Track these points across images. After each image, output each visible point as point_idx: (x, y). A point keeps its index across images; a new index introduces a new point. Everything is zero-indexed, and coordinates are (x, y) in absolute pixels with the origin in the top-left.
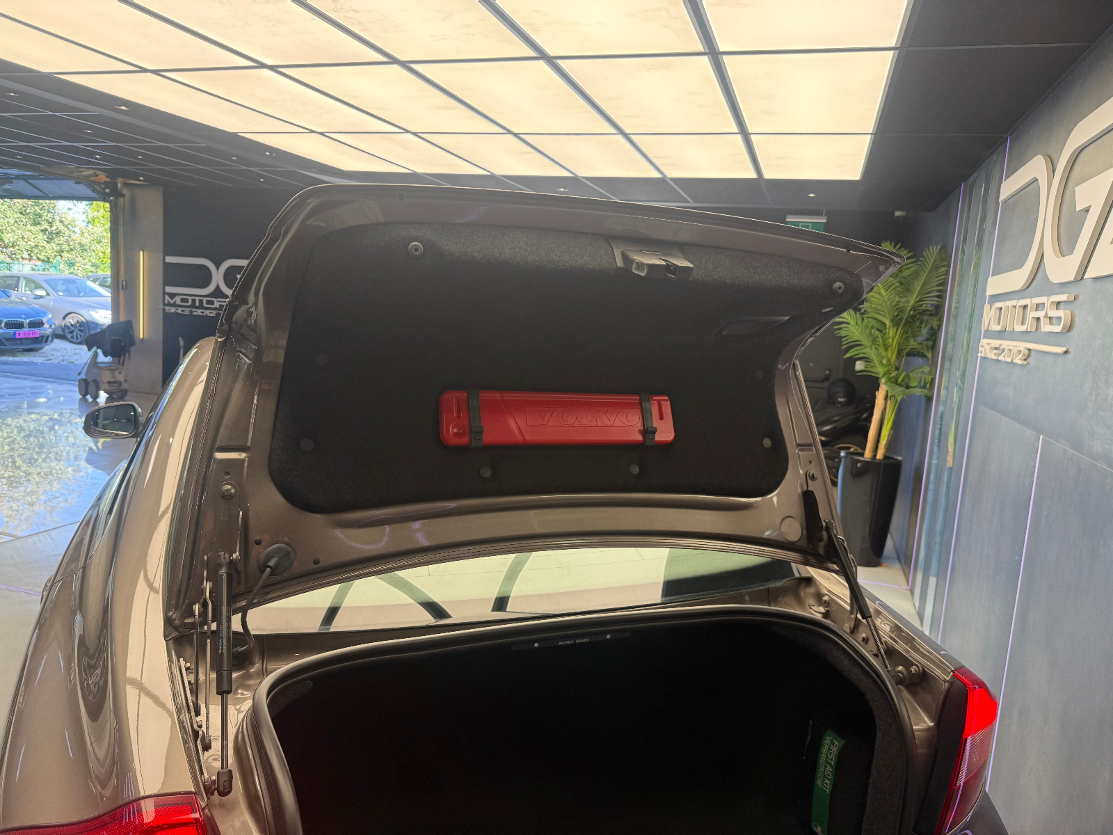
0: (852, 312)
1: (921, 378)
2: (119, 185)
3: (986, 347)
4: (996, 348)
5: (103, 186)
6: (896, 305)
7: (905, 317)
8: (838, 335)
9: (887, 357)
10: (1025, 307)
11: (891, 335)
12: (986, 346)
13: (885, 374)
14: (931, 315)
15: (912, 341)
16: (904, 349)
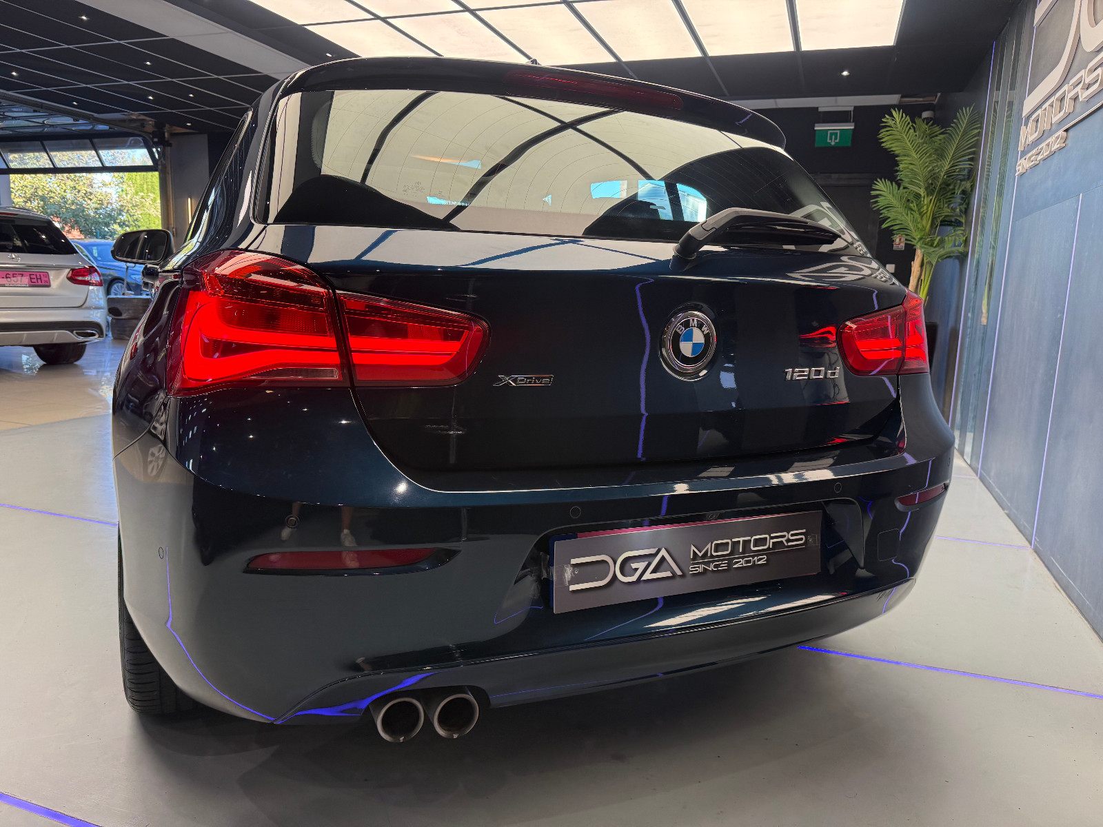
0: (888, 183)
1: (955, 239)
2: (166, 135)
4: (1033, 155)
5: (151, 136)
7: (939, 185)
9: (922, 224)
13: (921, 239)
14: (964, 180)
15: (946, 210)
16: (939, 217)
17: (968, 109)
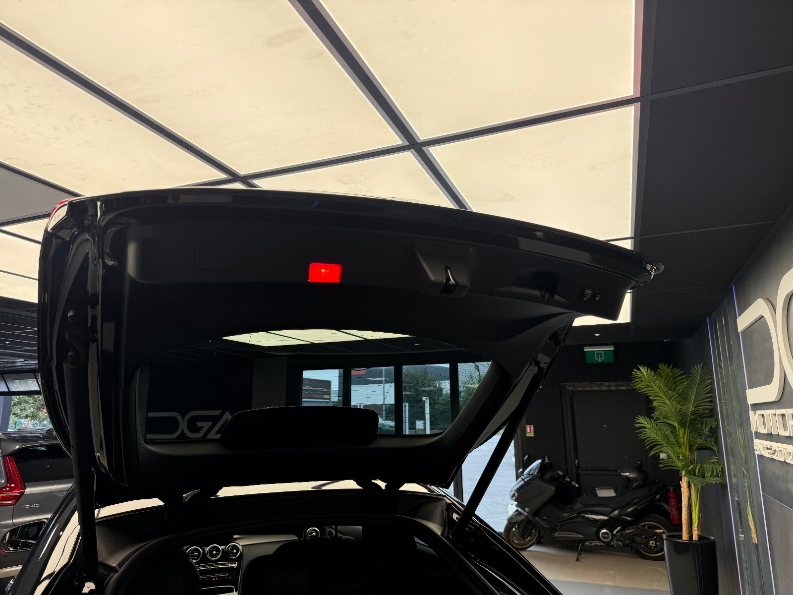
0: (648, 419)
1: (713, 468)
3: (760, 447)
4: (768, 449)
6: (680, 411)
7: (688, 420)
8: (640, 438)
9: (682, 453)
10: (783, 415)
11: (681, 436)
12: (759, 445)
13: (683, 468)
14: (709, 417)
15: (699, 440)
16: (695, 444)
17: (699, 366)
